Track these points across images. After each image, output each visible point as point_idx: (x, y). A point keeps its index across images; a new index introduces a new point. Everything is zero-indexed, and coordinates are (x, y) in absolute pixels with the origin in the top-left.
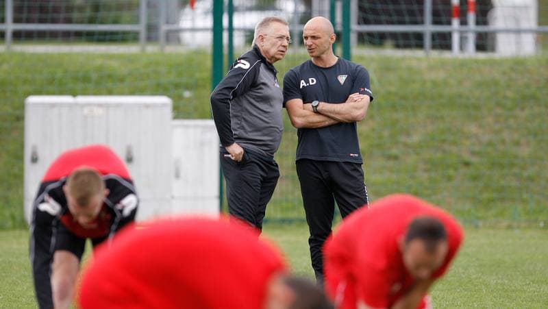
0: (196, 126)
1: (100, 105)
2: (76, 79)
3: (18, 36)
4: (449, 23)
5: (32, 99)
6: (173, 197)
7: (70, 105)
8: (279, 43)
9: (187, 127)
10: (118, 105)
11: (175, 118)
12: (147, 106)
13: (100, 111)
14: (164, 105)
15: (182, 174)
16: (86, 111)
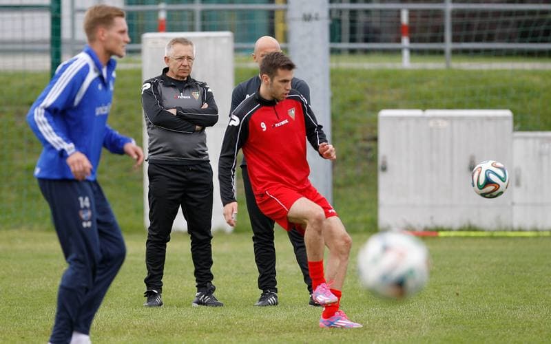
0: (535, 138)
1: (444, 118)
5: (384, 113)
6: (513, 204)
7: (417, 119)
9: (526, 138)
10: (461, 118)
11: (515, 130)
12: (489, 119)
13: (445, 124)
14: (505, 118)
15: (523, 183)
16: (431, 124)
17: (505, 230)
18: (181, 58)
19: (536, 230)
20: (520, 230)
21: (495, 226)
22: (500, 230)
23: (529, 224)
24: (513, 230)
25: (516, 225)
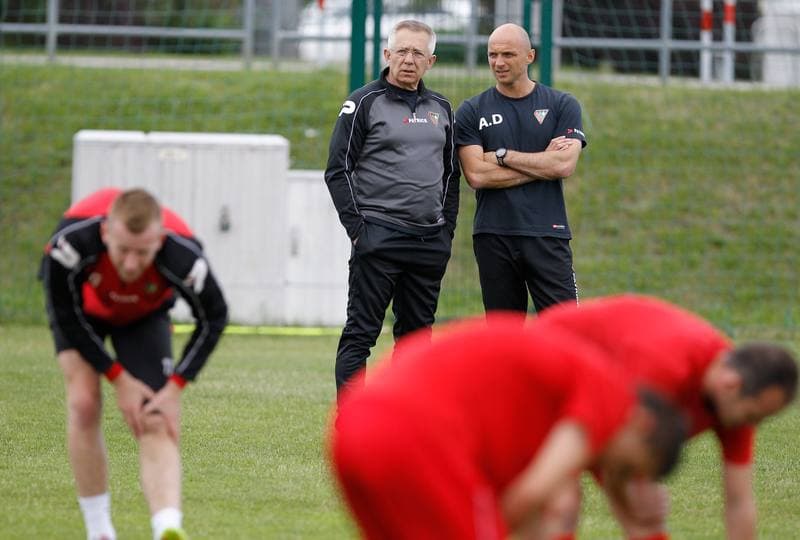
1: (183, 146)
2: (148, 107)
3: (65, 42)
4: (697, 38)
5: (85, 136)
6: (287, 283)
7: (141, 146)
8: (401, 59)
9: (309, 181)
10: (210, 147)
11: (293, 167)
12: (253, 149)
13: (183, 155)
14: (277, 148)
15: (302, 250)
16: (162, 154)
17: (274, 325)
18: (404, 51)
19: (320, 325)
20: (297, 325)
21: (257, 319)
22: (265, 324)
23: (309, 316)
24: (286, 325)
25: (290, 317)
